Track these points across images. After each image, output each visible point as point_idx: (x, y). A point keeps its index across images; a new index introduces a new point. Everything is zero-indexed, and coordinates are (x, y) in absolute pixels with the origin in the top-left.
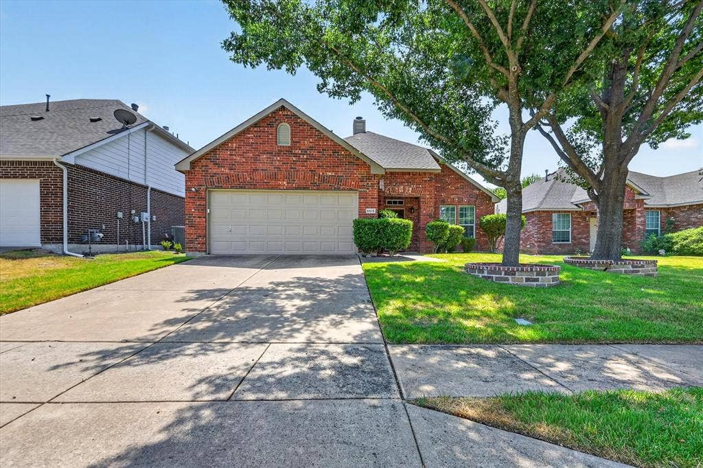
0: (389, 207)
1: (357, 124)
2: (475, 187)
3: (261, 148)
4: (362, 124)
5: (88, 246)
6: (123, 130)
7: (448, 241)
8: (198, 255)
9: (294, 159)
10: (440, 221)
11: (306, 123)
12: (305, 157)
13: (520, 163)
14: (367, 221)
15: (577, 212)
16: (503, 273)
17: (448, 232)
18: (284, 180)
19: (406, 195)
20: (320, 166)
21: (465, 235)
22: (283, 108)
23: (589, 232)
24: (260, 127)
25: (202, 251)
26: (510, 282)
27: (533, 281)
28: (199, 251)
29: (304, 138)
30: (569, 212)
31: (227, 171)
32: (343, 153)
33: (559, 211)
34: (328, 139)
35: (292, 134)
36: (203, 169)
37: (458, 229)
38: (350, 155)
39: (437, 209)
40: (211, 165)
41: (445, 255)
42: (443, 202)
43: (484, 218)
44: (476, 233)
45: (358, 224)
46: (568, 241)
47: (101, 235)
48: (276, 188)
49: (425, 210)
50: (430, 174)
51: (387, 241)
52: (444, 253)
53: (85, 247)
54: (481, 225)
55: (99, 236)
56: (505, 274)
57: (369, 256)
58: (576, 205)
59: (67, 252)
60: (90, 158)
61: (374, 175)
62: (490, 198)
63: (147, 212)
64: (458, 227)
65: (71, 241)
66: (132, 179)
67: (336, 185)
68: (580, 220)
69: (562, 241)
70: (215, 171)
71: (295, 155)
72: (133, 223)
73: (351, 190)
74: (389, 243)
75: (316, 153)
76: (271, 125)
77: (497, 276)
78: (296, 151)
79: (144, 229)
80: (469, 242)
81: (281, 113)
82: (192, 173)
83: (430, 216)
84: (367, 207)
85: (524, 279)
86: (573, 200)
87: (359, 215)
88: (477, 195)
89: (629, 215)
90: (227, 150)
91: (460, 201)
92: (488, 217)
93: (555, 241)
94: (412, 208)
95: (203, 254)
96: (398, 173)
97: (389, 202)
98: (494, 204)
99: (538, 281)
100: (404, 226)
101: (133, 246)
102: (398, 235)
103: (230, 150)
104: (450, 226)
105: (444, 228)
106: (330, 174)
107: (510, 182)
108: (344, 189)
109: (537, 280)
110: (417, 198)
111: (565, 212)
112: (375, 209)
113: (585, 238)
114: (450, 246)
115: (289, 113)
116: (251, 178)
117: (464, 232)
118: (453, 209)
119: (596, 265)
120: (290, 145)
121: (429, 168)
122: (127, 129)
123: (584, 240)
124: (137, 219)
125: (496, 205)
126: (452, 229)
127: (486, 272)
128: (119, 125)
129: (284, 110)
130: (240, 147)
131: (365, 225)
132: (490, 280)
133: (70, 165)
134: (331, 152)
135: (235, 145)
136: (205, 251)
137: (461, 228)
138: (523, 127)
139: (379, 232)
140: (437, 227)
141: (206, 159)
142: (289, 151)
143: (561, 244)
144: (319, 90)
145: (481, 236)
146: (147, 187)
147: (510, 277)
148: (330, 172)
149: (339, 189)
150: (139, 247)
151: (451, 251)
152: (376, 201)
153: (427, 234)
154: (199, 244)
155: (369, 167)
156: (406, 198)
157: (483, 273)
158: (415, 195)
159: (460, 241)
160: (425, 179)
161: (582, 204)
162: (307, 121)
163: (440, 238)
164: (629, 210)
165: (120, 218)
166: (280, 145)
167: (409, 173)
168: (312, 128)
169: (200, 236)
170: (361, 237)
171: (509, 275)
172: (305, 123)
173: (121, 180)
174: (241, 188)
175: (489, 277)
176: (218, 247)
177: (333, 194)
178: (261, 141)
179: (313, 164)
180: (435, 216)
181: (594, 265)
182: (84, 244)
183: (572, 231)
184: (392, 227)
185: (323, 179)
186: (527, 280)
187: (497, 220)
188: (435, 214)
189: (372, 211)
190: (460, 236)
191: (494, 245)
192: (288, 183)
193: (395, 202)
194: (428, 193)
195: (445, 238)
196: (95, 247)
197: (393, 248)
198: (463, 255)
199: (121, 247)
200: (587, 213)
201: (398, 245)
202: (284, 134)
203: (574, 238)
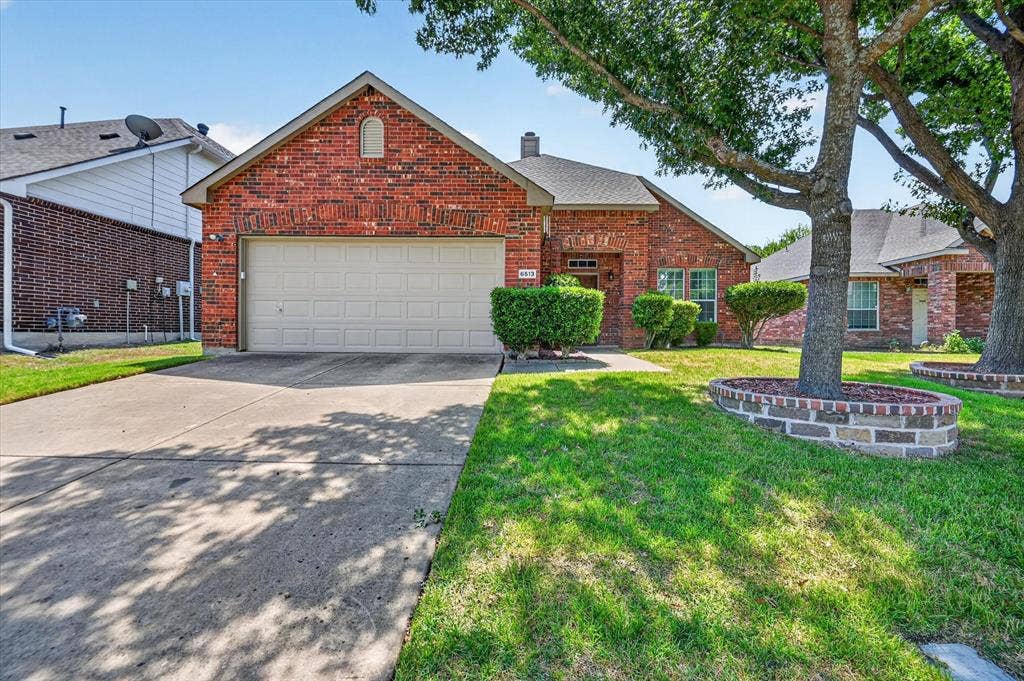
0: (574, 271)
1: (527, 144)
2: (718, 237)
3: (333, 161)
4: (533, 144)
5: (55, 335)
6: (139, 147)
7: (671, 327)
8: (223, 351)
9: (390, 181)
10: (658, 293)
11: (413, 116)
12: (409, 176)
13: (850, 148)
14: (514, 292)
15: (889, 278)
16: (813, 415)
17: (672, 312)
18: (371, 220)
19: (598, 250)
20: (436, 194)
21: (701, 316)
22: (370, 90)
23: (909, 312)
24: (330, 125)
25: (231, 346)
26: (833, 438)
27: (898, 440)
28: (225, 346)
29: (408, 143)
30: (876, 278)
31: (273, 205)
32: (477, 168)
33: (859, 278)
34: (450, 144)
35: (386, 137)
36: (233, 201)
37: (688, 307)
38: (490, 172)
39: (652, 275)
40: (245, 194)
41: (666, 354)
42: (663, 263)
43: (733, 289)
44: (719, 314)
45: (499, 298)
46: (875, 327)
47: (83, 317)
48: (357, 233)
49: (631, 274)
50: (641, 213)
51: (555, 329)
52: (663, 348)
53: (52, 338)
54: (727, 300)
55: (77, 319)
56: (819, 418)
57: (521, 356)
58: (888, 267)
59: (10, 346)
60: (68, 189)
61: (534, 208)
62: (744, 255)
63: (188, 280)
64: (688, 303)
65: (19, 327)
66: (159, 228)
67: (462, 227)
68: (894, 292)
69: (863, 327)
70: (251, 205)
71: (392, 174)
72: (160, 297)
73: (493, 236)
74: (559, 332)
75: (429, 170)
76: (349, 121)
77: (797, 421)
78: (394, 168)
79: (181, 308)
80: (706, 328)
81: (366, 99)
82: (213, 209)
83: (640, 284)
84: (521, 267)
85: (873, 434)
86: (881, 259)
87: (506, 281)
88: (721, 252)
89: (987, 284)
90: (274, 167)
91: (692, 261)
92: (741, 287)
93: (851, 327)
94: (610, 273)
95: (233, 352)
96: (585, 213)
97: (573, 264)
98: (749, 265)
99: (913, 441)
100: (587, 300)
101: (161, 335)
102: (575, 317)
103: (280, 167)
104: (675, 302)
105: (663, 306)
106: (454, 207)
107: (821, 195)
108: (478, 235)
109: (909, 438)
110: (618, 255)
111: (869, 278)
112: (535, 271)
113: (904, 323)
114: (674, 335)
115: (381, 99)
116: (314, 216)
117: (699, 311)
118: (680, 275)
119: (1003, 386)
120: (382, 156)
121: (639, 202)
122: (146, 146)
123: (901, 326)
124: (167, 292)
125: (753, 267)
126: (679, 306)
127: (765, 409)
128: (134, 140)
129: (373, 94)
130: (295, 161)
131: (513, 299)
132: (776, 430)
133: (17, 198)
134: (455, 168)
135: (286, 158)
136: (236, 346)
137: (694, 305)
138: (862, 55)
139: (537, 313)
140: (651, 303)
141: (236, 184)
142: (380, 167)
143: (861, 333)
144: (420, 40)
145: (727, 318)
146: (188, 242)
147: (832, 427)
148: (453, 203)
149: (468, 235)
150: (171, 336)
151: (676, 344)
152: (536, 255)
153: (634, 317)
154: (224, 333)
155: (525, 193)
156: (601, 255)
157: (758, 410)
158: (614, 249)
159: (693, 329)
160: (632, 222)
161: (899, 265)
162: (413, 112)
163: (657, 323)
164: (987, 274)
165: (133, 290)
166: (365, 156)
167: (604, 213)
168: (422, 124)
169: (227, 320)
170: (504, 322)
171: (828, 421)
172: (410, 117)
173: (135, 228)
174: (296, 234)
175: (776, 424)
176: (261, 339)
177: (462, 245)
178: (332, 150)
179: (422, 190)
180: (650, 284)
181: (997, 385)
182: (50, 331)
183: (882, 310)
184: (564, 302)
185: (441, 216)
186: (882, 436)
187: (756, 292)
188: (649, 281)
189: (530, 274)
190: (694, 319)
191: (750, 335)
192: (378, 224)
193: (583, 264)
194: (636, 246)
195: (666, 323)
196: (70, 338)
197: (567, 343)
198: (695, 352)
199: (134, 336)
200: (908, 281)
201: (576, 336)
202: (373, 138)
203: (884, 322)
